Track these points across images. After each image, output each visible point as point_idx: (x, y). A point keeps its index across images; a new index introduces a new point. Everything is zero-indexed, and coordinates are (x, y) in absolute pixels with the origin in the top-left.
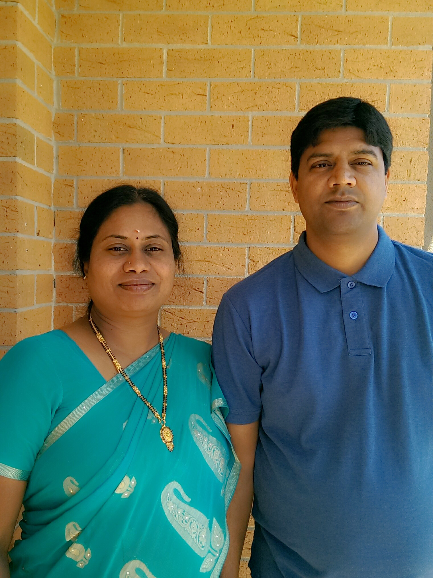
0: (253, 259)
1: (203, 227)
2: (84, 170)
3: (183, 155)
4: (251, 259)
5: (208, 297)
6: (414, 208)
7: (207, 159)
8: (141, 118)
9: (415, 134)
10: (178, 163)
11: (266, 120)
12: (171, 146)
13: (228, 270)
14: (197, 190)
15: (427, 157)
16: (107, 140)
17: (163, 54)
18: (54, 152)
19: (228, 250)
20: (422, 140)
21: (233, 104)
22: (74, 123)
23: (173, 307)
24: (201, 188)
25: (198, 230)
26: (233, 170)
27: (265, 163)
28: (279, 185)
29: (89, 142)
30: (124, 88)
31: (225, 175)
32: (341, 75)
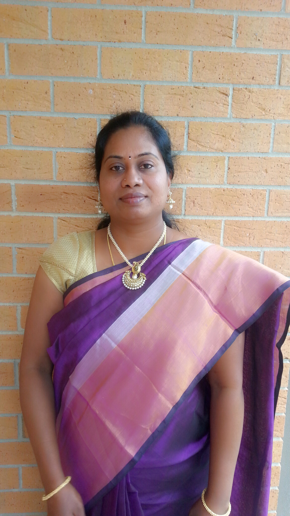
1: (96, 133)
3: (73, 53)
7: (98, 57)
8: (26, 10)
10: (67, 62)
11: (160, 16)
12: (59, 42)
23: (69, 215)
24: (93, 90)
25: (91, 136)
26: (126, 70)
28: (174, 89)
31: (118, 76)
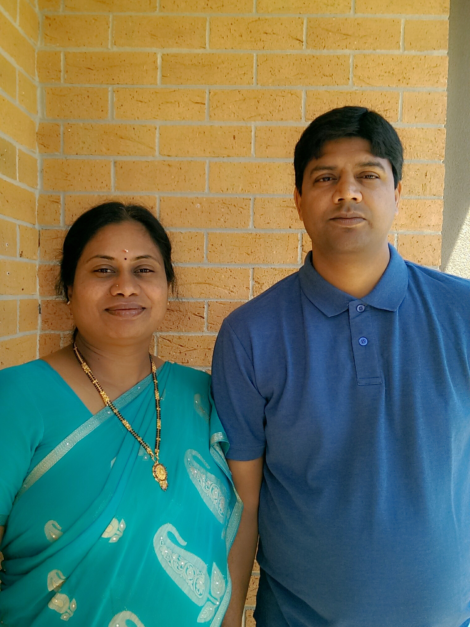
0: (258, 281)
1: (203, 247)
2: (72, 185)
3: (181, 168)
4: (256, 281)
5: (209, 322)
6: (430, 225)
7: (207, 172)
8: (134, 129)
9: (430, 145)
10: (175, 177)
11: (270, 130)
12: (167, 158)
13: (231, 293)
14: (196, 207)
15: (444, 170)
16: (96, 153)
17: (157, 59)
18: (39, 165)
19: (231, 272)
20: (438, 152)
21: (234, 113)
22: (60, 134)
23: (171, 333)
24: (201, 204)
25: (198, 249)
26: (235, 184)
27: (270, 177)
28: (285, 201)
29: (77, 154)
30: (114, 95)
31: (226, 190)
32: (350, 82)
